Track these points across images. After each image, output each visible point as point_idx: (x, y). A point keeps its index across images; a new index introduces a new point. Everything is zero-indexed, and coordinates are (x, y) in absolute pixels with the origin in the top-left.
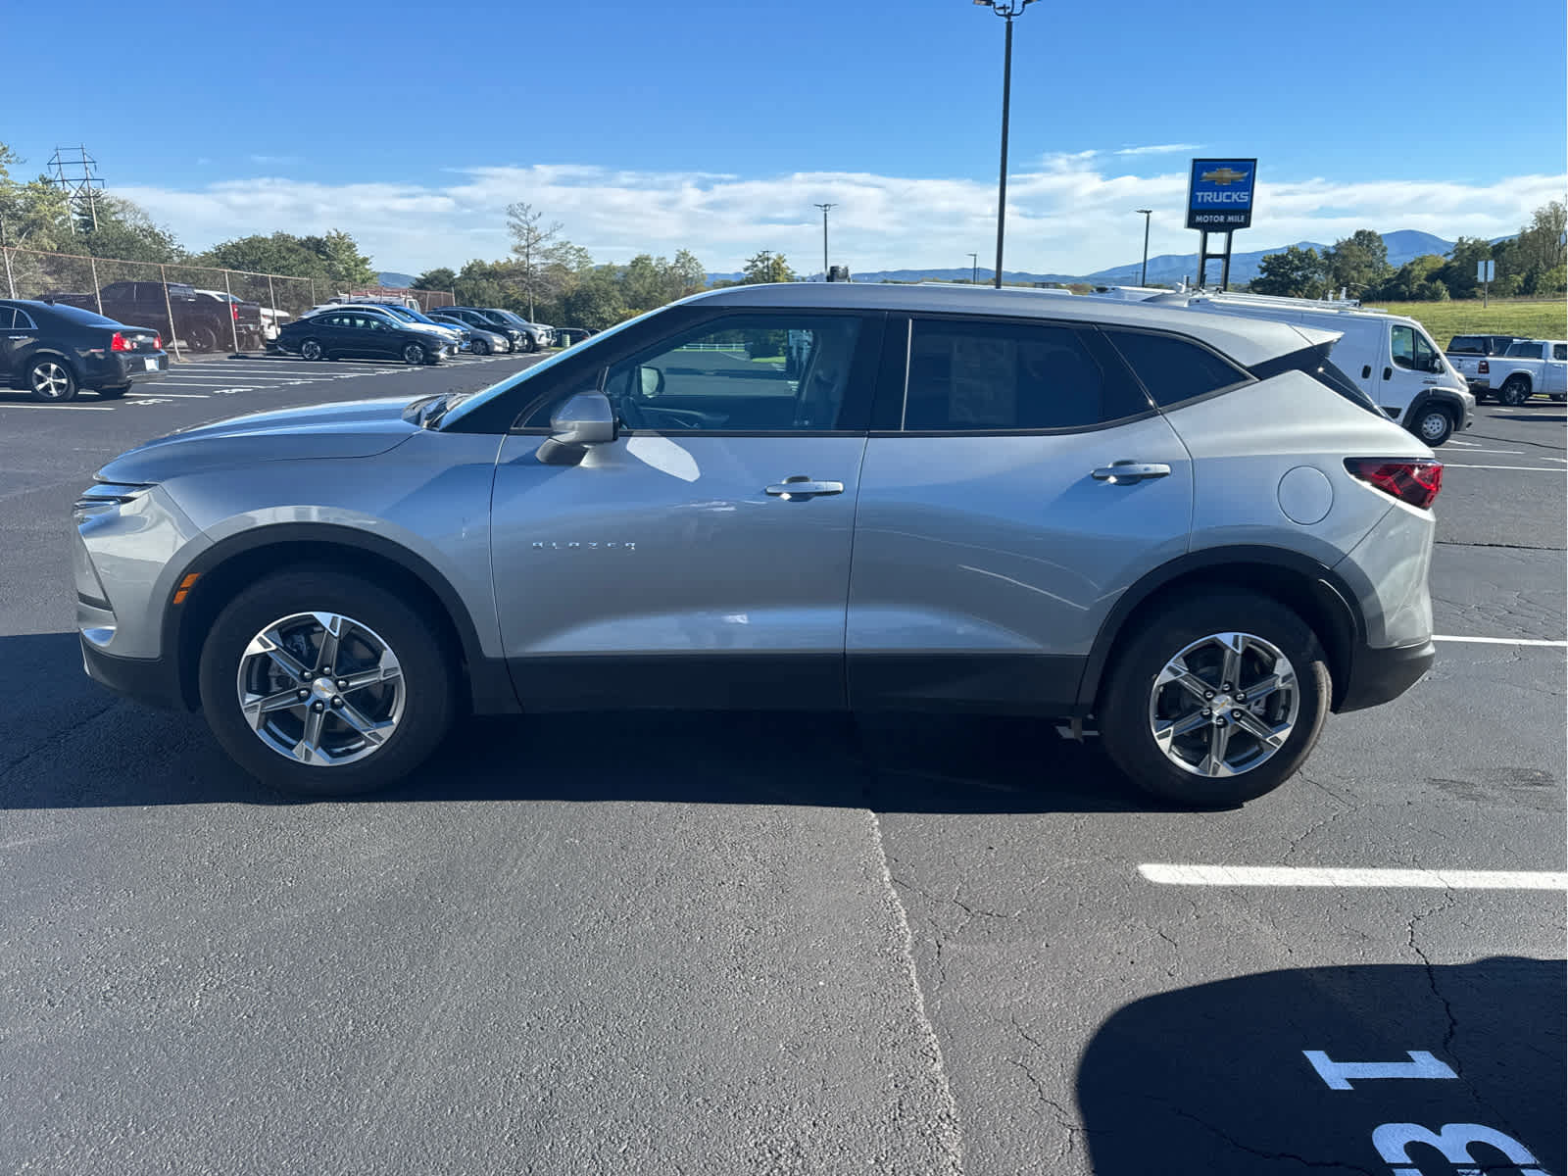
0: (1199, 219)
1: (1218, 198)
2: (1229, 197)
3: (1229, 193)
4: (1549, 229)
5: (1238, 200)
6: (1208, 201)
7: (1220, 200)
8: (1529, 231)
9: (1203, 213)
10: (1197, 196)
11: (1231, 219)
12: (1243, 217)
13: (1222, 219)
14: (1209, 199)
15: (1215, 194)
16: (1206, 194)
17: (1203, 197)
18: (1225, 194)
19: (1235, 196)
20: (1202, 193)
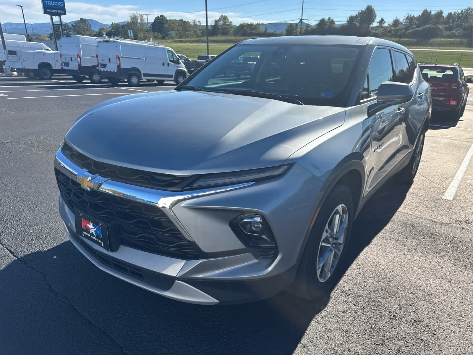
0: (48, 11)
1: (53, 3)
2: (56, 4)
3: (56, 2)
4: (134, 21)
5: (60, 5)
6: (49, 4)
7: (53, 4)
8: (129, 21)
9: (49, 9)
10: (45, 2)
11: (59, 11)
12: (63, 11)
13: (56, 11)
14: (50, 3)
15: (51, 2)
16: (48, 2)
17: (47, 2)
18: (55, 2)
19: (58, 4)
20: (47, 1)
